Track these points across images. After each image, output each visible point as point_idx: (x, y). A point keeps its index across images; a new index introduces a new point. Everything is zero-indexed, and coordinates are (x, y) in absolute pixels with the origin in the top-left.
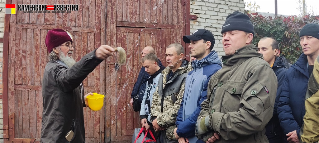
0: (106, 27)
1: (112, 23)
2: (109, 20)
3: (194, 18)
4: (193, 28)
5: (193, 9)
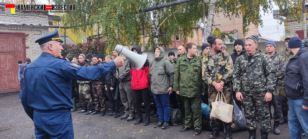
3: (28, 48)
4: (27, 51)
5: (27, 44)
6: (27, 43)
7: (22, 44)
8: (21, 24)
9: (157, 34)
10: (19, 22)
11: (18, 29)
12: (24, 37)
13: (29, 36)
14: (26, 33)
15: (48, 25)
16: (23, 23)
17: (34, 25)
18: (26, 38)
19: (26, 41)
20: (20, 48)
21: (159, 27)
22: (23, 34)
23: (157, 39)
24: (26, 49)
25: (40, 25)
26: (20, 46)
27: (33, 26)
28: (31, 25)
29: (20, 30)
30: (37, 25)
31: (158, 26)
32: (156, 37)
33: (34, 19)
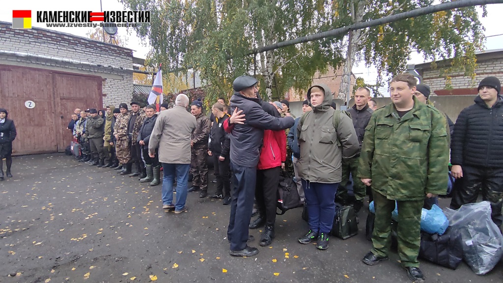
0: (54, 99)
1: (57, 97)
2: (56, 96)
3: (105, 95)
4: (105, 99)
5: (104, 91)
6: (104, 89)
7: (97, 90)
8: (96, 64)
9: (270, 84)
10: (92, 62)
11: (91, 70)
12: (100, 81)
13: (106, 81)
14: (103, 77)
15: (133, 69)
16: (99, 64)
17: (114, 67)
18: (103, 82)
19: (103, 86)
20: (95, 95)
21: (273, 76)
22: (99, 78)
23: (270, 90)
24: (103, 97)
25: (122, 68)
26: (94, 93)
27: (112, 68)
28: (109, 66)
29: (95, 72)
30: (117, 68)
31: (272, 74)
32: (268, 88)
33: (114, 60)
